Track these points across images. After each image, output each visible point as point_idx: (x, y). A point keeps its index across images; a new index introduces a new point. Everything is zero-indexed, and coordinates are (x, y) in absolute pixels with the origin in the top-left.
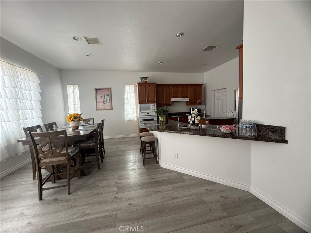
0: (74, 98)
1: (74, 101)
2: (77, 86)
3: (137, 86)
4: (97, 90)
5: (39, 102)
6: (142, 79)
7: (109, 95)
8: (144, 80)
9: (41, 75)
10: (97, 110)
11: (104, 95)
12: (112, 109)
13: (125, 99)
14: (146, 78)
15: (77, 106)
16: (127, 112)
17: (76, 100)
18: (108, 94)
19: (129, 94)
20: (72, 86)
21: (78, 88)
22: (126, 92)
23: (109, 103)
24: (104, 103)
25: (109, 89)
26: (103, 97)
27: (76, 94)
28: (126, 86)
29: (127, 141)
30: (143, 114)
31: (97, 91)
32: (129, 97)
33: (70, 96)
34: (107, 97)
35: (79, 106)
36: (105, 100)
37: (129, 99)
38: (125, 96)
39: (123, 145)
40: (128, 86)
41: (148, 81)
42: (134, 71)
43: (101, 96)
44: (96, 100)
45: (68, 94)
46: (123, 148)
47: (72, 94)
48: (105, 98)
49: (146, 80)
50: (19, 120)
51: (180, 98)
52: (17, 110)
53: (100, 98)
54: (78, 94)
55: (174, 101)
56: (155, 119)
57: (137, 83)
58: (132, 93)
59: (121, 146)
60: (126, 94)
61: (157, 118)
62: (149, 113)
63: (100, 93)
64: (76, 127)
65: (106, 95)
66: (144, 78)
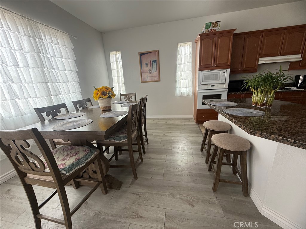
0: (117, 69)
1: (118, 72)
2: (119, 52)
3: (196, 42)
4: (141, 55)
5: (76, 73)
6: (208, 26)
7: (156, 61)
8: (211, 28)
9: (75, 38)
10: (142, 82)
11: (150, 62)
12: (160, 81)
13: (178, 65)
14: (215, 24)
15: (120, 77)
16: (180, 84)
17: (120, 70)
18: (155, 59)
19: (183, 57)
20: (115, 53)
21: (120, 54)
22: (179, 54)
23: (157, 72)
24: (150, 73)
25: (157, 53)
26: (149, 65)
27: (119, 62)
28: (179, 45)
29: (177, 125)
30: (204, 87)
32: (183, 62)
33: (113, 65)
34: (154, 64)
35: (123, 77)
36: (151, 68)
37: (183, 65)
38: (177, 61)
39: (173, 131)
40: (183, 44)
41: (218, 29)
42: (193, 17)
43: (146, 63)
44: (141, 69)
45: (111, 63)
46: (173, 137)
47: (115, 63)
48: (151, 65)
49: (216, 27)
50: (49, 96)
51: (278, 56)
52: (46, 82)
53: (145, 66)
54: (121, 63)
55: (264, 62)
56: (224, 96)
57: (199, 35)
58: (188, 56)
59: (170, 131)
60: (179, 57)
61: (228, 94)
62: (214, 86)
63: (146, 60)
64: (106, 107)
65: (153, 61)
66: (213, 24)
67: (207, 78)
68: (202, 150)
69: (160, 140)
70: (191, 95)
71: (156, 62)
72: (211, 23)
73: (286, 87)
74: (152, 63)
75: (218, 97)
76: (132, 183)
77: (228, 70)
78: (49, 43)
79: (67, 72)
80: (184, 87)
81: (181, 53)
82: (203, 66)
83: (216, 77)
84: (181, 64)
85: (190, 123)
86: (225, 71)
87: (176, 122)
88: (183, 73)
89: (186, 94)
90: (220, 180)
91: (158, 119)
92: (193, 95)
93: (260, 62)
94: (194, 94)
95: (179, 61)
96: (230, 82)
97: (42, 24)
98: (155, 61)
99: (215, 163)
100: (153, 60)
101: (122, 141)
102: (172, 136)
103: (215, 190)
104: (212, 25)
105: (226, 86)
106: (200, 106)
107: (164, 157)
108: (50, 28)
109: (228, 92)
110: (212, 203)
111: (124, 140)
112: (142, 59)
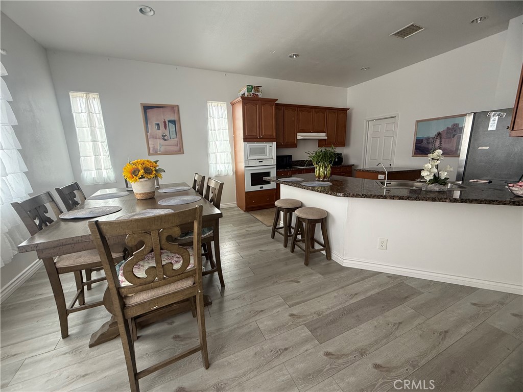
0: (92, 126)
1: (93, 133)
2: (96, 95)
3: (233, 104)
4: (146, 108)
6: (250, 88)
7: (175, 121)
10: (150, 154)
11: (165, 122)
12: (181, 152)
13: (210, 132)
14: (257, 88)
15: (100, 144)
16: (215, 159)
17: (98, 130)
18: (172, 119)
19: (216, 120)
20: (84, 95)
21: (98, 100)
22: (211, 116)
23: (176, 140)
24: (165, 140)
25: (175, 109)
26: (162, 126)
27: (95, 115)
28: (209, 103)
30: (251, 163)
31: (147, 110)
32: (217, 129)
33: (80, 120)
34: (172, 126)
35: (106, 145)
36: (167, 132)
37: (217, 132)
38: (209, 125)
39: (224, 226)
40: (215, 103)
41: (260, 95)
42: (226, 72)
43: (157, 123)
44: (147, 132)
45: (74, 115)
46: (229, 232)
47: (86, 114)
48: (165, 127)
49: (258, 92)
51: (311, 132)
53: (155, 127)
54: (101, 116)
55: (302, 138)
56: (273, 173)
57: (242, 97)
58: (223, 120)
60: (210, 121)
61: (277, 171)
62: (262, 162)
63: (155, 117)
65: (169, 121)
66: (254, 88)
67: (253, 152)
68: (273, 237)
70: (232, 174)
71: (176, 123)
72: (252, 86)
74: (167, 123)
75: (267, 174)
76: (222, 292)
77: (275, 143)
80: (221, 163)
81: (213, 114)
82: (249, 137)
83: (262, 151)
84: (214, 130)
86: (271, 144)
88: (218, 143)
89: (224, 173)
93: (299, 137)
94: (235, 172)
96: (278, 157)
98: (173, 122)
100: (169, 119)
103: (307, 264)
105: (274, 162)
106: (249, 188)
109: (277, 169)
111: (210, 233)
112: (148, 114)
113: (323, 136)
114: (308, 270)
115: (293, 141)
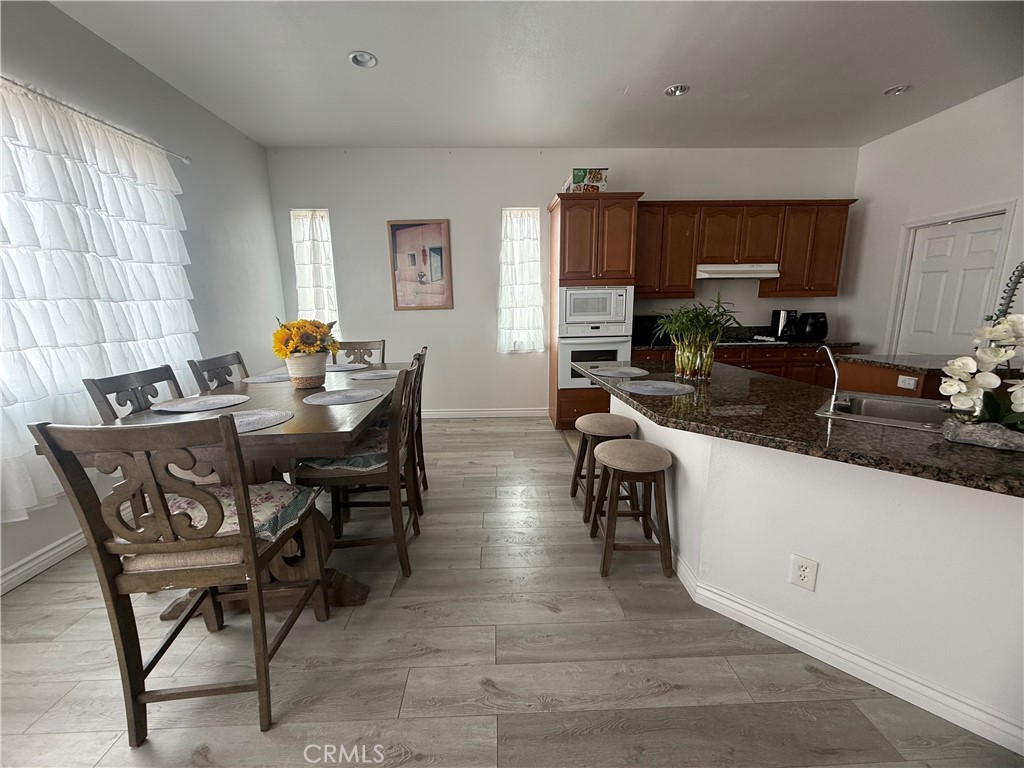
0: (315, 262)
1: (316, 274)
2: (325, 213)
3: (551, 210)
4: (396, 228)
5: (181, 272)
6: (579, 175)
7: (440, 249)
8: (586, 181)
9: (185, 161)
10: (397, 307)
11: (424, 251)
12: (449, 304)
13: (504, 268)
14: (596, 174)
15: (325, 290)
16: (509, 320)
17: (323, 268)
18: (437, 245)
19: (516, 244)
20: (308, 213)
21: (327, 221)
22: (506, 237)
23: (443, 282)
24: (423, 283)
25: (443, 226)
26: (419, 258)
27: (321, 244)
28: (506, 212)
29: (505, 435)
30: (573, 331)
31: (398, 232)
32: (517, 260)
33: (302, 253)
34: (435, 260)
35: (333, 292)
36: (426, 270)
37: (517, 267)
38: (502, 255)
39: (497, 453)
40: (516, 211)
41: (603, 187)
42: (543, 146)
43: (412, 253)
44: (394, 269)
45: (295, 245)
46: (496, 467)
47: (309, 244)
48: (425, 262)
49: (598, 181)
50: (98, 343)
51: (735, 263)
52: (89, 298)
53: (408, 260)
54: (329, 247)
55: (707, 276)
56: (625, 353)
57: (559, 195)
58: (532, 243)
59: (486, 454)
60: (506, 245)
61: (632, 351)
62: (598, 328)
63: (409, 243)
64: (311, 378)
65: (431, 250)
66: (590, 173)
67: (579, 307)
68: (574, 494)
69: (461, 478)
70: (542, 350)
71: (443, 252)
72: (585, 170)
73: (756, 337)
74: (428, 254)
75: (611, 355)
76: (398, 586)
77: (631, 289)
78: (105, 173)
79: (155, 268)
80: (522, 328)
81: (512, 233)
82: (570, 276)
83: (602, 306)
84: (513, 264)
85: (541, 429)
86: (622, 292)
87: (502, 429)
88: (517, 288)
89: (526, 348)
90: (615, 547)
91: (447, 420)
92: (546, 351)
93: (700, 275)
94: (549, 348)
95: (505, 256)
96: (636, 318)
97: (86, 115)
98: (438, 251)
99: (603, 514)
100: (430, 246)
101: (374, 467)
102: (494, 466)
103: (605, 573)
104: (588, 176)
105: (627, 329)
106: (567, 382)
107: (475, 517)
108: (110, 128)
109: (634, 344)
110: (601, 600)
111: (378, 466)
112: (397, 239)
113: (770, 270)
114: (601, 588)
115: (687, 283)
